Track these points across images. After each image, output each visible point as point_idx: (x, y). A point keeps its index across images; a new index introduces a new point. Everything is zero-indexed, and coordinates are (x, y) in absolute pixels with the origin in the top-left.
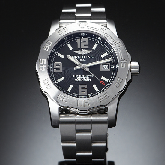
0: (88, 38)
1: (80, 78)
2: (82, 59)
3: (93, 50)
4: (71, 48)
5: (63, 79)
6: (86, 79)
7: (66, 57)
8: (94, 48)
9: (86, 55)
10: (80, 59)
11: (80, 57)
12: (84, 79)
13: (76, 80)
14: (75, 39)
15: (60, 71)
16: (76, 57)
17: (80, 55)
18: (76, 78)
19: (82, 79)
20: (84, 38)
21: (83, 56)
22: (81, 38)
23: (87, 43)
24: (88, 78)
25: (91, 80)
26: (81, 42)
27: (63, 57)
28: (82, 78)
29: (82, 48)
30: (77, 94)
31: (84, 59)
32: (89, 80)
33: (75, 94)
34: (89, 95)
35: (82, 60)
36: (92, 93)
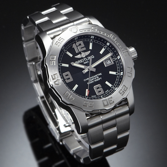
0: (82, 40)
1: (91, 80)
2: (85, 61)
3: (90, 50)
4: (71, 55)
5: (76, 86)
6: (97, 79)
7: (70, 65)
8: (91, 48)
9: (86, 57)
10: (84, 62)
11: (82, 60)
12: (95, 80)
13: (88, 83)
14: (71, 45)
15: (71, 80)
16: (79, 61)
17: (82, 58)
18: (88, 81)
19: (93, 81)
20: (77, 41)
21: (84, 59)
22: (75, 43)
23: (83, 45)
24: (98, 77)
25: (101, 78)
26: (77, 46)
27: (67, 65)
28: (93, 79)
29: (81, 52)
30: (96, 96)
31: (87, 61)
32: (99, 79)
33: (93, 96)
34: (106, 93)
35: (85, 63)
36: (108, 90)
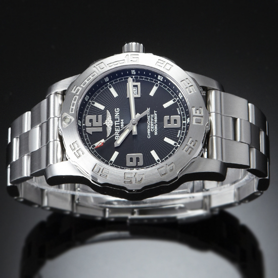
0: (85, 116)
2: (120, 125)
3: (105, 109)
4: (103, 141)
5: (153, 153)
6: (153, 118)
7: (117, 149)
8: (102, 107)
9: (113, 119)
10: (120, 127)
11: (117, 128)
12: (154, 121)
13: (156, 133)
14: (86, 135)
15: (140, 156)
16: (117, 133)
17: (113, 127)
18: (152, 133)
19: (154, 125)
20: (84, 123)
21: (116, 124)
22: (85, 127)
23: (94, 117)
24: (152, 116)
25: (155, 112)
26: (92, 127)
27: (116, 154)
28: (152, 125)
29: (103, 125)
30: (180, 131)
31: (121, 121)
32: (156, 114)
33: (179, 134)
34: (180, 113)
35: (122, 125)
36: (178, 109)
